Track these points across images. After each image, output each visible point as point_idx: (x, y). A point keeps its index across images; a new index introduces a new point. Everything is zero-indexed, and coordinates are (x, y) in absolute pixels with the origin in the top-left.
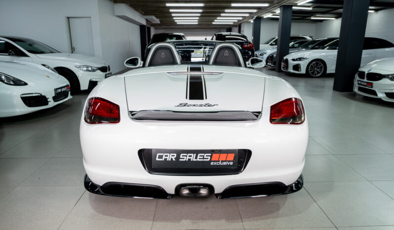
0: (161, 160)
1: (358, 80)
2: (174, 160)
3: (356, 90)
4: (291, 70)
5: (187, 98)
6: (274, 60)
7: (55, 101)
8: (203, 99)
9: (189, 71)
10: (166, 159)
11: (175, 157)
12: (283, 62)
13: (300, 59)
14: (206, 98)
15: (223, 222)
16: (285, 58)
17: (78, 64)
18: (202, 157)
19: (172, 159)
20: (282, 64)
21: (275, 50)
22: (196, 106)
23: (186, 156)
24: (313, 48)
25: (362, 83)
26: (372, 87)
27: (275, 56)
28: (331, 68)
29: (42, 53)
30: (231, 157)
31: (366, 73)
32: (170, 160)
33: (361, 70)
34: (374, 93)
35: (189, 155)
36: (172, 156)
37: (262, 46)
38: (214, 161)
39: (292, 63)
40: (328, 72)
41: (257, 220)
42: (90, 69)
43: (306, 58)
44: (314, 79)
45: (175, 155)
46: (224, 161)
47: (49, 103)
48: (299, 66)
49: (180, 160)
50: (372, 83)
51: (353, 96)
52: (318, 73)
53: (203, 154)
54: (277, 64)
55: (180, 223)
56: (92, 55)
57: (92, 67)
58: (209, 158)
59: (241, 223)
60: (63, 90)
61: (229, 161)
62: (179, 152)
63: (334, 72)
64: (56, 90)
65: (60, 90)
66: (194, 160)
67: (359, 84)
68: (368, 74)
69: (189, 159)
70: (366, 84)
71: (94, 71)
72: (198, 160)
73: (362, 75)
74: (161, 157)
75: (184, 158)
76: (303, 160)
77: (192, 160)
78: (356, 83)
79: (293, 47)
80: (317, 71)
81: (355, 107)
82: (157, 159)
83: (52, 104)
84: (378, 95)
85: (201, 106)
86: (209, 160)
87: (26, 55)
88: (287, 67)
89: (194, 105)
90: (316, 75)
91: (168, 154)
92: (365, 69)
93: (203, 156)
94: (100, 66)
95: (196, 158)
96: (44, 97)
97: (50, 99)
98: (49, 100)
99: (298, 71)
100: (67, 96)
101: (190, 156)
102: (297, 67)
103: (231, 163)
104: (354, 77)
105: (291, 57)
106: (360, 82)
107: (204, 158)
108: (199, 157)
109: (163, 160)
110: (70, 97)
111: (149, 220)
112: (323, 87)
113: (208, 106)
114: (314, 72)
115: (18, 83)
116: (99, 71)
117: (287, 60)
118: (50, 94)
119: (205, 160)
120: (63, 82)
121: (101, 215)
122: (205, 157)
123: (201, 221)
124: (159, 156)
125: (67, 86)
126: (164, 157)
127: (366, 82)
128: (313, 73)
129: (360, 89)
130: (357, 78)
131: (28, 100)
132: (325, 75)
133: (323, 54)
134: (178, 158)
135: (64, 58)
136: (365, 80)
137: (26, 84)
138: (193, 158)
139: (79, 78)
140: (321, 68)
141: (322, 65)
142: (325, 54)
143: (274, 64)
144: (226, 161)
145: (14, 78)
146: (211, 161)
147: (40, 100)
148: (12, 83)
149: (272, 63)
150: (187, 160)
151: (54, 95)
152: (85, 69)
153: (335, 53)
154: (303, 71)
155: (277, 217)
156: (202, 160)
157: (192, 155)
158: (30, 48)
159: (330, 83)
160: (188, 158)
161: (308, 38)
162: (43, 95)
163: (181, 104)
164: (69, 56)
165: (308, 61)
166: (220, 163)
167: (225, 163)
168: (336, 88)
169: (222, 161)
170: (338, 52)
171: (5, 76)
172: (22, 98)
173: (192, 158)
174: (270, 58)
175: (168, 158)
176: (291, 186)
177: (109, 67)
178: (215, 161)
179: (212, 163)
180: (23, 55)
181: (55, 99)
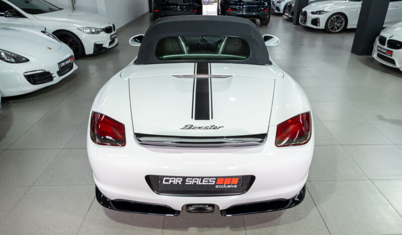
0: (168, 183)
1: (378, 46)
2: (180, 183)
3: (375, 56)
4: (309, 24)
5: (192, 118)
6: (292, 10)
7: (60, 76)
8: (208, 119)
9: (196, 74)
10: (172, 183)
11: (181, 181)
12: (302, 14)
13: (320, 12)
14: (212, 118)
15: (227, 230)
16: (304, 10)
17: (80, 26)
18: (207, 181)
19: (178, 183)
20: (301, 16)
22: (202, 129)
23: (192, 180)
25: (382, 50)
26: (391, 56)
27: (293, 5)
28: (353, 23)
30: (236, 181)
31: (388, 39)
32: (176, 183)
33: (383, 34)
34: (393, 62)
35: (194, 179)
36: (178, 180)
38: (218, 185)
39: (311, 17)
40: (349, 27)
41: (259, 228)
42: (94, 31)
43: (327, 12)
44: (333, 36)
45: (181, 179)
46: (228, 185)
47: (54, 79)
48: (318, 20)
49: (186, 183)
50: (392, 52)
51: (371, 63)
52: (338, 28)
54: (295, 14)
57: (96, 29)
58: (214, 182)
59: (244, 232)
60: (67, 62)
61: (233, 185)
63: (355, 27)
64: (59, 64)
65: (63, 64)
66: (199, 183)
67: (378, 50)
68: (389, 40)
69: (195, 183)
70: (385, 51)
71: (98, 32)
72: (203, 183)
73: (383, 40)
74: (167, 181)
77: (197, 184)
78: (375, 48)
80: (337, 26)
81: (371, 76)
82: (164, 183)
83: (57, 79)
84: (397, 64)
85: (206, 128)
86: (213, 184)
87: (24, 17)
88: (305, 21)
89: (200, 128)
90: (335, 30)
91: (175, 179)
92: (387, 34)
93: (209, 180)
94: (104, 27)
95: (202, 182)
96: (48, 73)
97: (55, 74)
98: (53, 75)
99: (317, 26)
100: (72, 67)
102: (315, 22)
103: (236, 186)
104: (374, 41)
105: (308, 9)
106: (379, 49)
107: (209, 182)
108: (204, 181)
109: (170, 183)
110: (75, 67)
111: (159, 228)
113: (214, 128)
114: (334, 27)
115: (19, 59)
116: (103, 32)
117: (305, 14)
118: (54, 70)
119: (210, 184)
120: (66, 52)
122: (210, 181)
124: (166, 180)
125: (71, 57)
126: (170, 181)
127: (387, 50)
128: (332, 28)
129: (379, 55)
130: (377, 43)
131: (32, 78)
132: (346, 30)
133: (345, 6)
134: (184, 181)
136: (386, 47)
137: (27, 60)
138: (198, 182)
139: (82, 41)
140: (341, 23)
141: (343, 19)
143: (292, 14)
144: (230, 185)
145: (15, 54)
146: (215, 184)
147: (45, 76)
148: (13, 60)
149: (289, 13)
150: (193, 184)
151: (58, 70)
152: (88, 31)
153: (358, 5)
154: (322, 26)
155: (278, 225)
156: (207, 184)
157: (198, 179)
158: (27, 6)
159: (349, 41)
160: (194, 182)
162: (47, 71)
163: (186, 126)
164: (69, 16)
165: (328, 15)
166: (225, 186)
167: (229, 186)
168: (355, 50)
169: (226, 185)
170: (362, 4)
171: (5, 53)
172: (25, 76)
173: (197, 182)
174: (288, 7)
175: (174, 182)
177: (114, 27)
178: (220, 185)
179: (217, 187)
180: (20, 15)
181: (60, 73)
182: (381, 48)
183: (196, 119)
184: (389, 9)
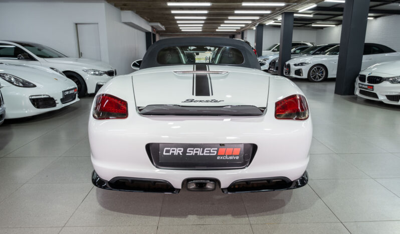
0: (168, 154)
1: (359, 84)
2: (181, 154)
3: (357, 93)
4: (293, 75)
5: (193, 94)
6: (276, 66)
7: (63, 103)
8: (209, 95)
9: (195, 70)
10: (173, 154)
11: (182, 151)
12: (286, 67)
13: (302, 64)
14: (212, 95)
16: (287, 63)
17: (86, 68)
18: (209, 152)
19: (179, 153)
20: (285, 69)
21: (277, 56)
23: (193, 150)
24: (314, 54)
25: (363, 86)
26: (373, 90)
27: (277, 61)
28: (333, 73)
29: (50, 57)
30: (237, 151)
31: (367, 76)
32: (177, 154)
33: (361, 73)
34: (375, 96)
35: (196, 149)
36: (179, 150)
37: (264, 53)
38: (220, 156)
39: (293, 68)
40: (329, 76)
41: (263, 215)
42: (97, 73)
43: (308, 64)
44: (316, 83)
45: (182, 149)
46: (230, 156)
47: (57, 105)
48: (301, 71)
49: (187, 154)
50: (373, 86)
51: (355, 99)
52: (320, 77)
53: (210, 149)
54: (280, 69)
55: (187, 218)
56: (99, 60)
57: (99, 71)
58: (216, 152)
59: (247, 219)
60: (71, 92)
61: (235, 156)
62: (186, 146)
63: (335, 77)
64: (64, 92)
65: (67, 93)
66: (201, 154)
67: (360, 87)
68: (368, 77)
69: (196, 154)
70: (367, 87)
71: (101, 74)
72: (205, 154)
73: (363, 78)
74: (168, 151)
75: (191, 152)
76: (308, 156)
77: (198, 154)
78: (357, 86)
79: (295, 53)
80: (319, 76)
81: (356, 109)
82: (164, 154)
83: (60, 106)
84: (379, 98)
85: (207, 101)
86: (215, 154)
87: (35, 60)
88: (289, 72)
89: (201, 101)
90: (317, 79)
91: (175, 149)
92: (366, 73)
93: (210, 150)
94: (107, 70)
95: (203, 152)
96: (52, 99)
97: (58, 101)
98: (56, 102)
99: (300, 75)
100: (74, 99)
101: (196, 151)
102: (298, 72)
103: (237, 158)
104: (354, 81)
105: (291, 62)
106: (361, 86)
107: (210, 153)
108: (205, 151)
109: (170, 154)
110: (77, 99)
111: (156, 216)
112: (325, 91)
113: (215, 102)
114: (315, 77)
115: (26, 85)
116: (106, 75)
117: (289, 66)
118: (58, 96)
119: (211, 154)
120: (71, 85)
121: (108, 211)
122: (212, 151)
123: (207, 216)
124: (166, 150)
125: (75, 89)
126: (171, 152)
127: (368, 86)
128: (314, 78)
129: (361, 92)
130: (358, 81)
131: (37, 102)
132: (327, 80)
133: (324, 59)
134: (185, 152)
135: (72, 62)
136: (366, 83)
137: (35, 86)
138: (200, 153)
139: (86, 82)
140: (322, 73)
141: (323, 69)
142: (326, 59)
143: (277, 69)
144: (232, 156)
145: (23, 80)
146: (217, 155)
147: (48, 101)
148: (21, 85)
149: (274, 68)
150: (194, 154)
151: (62, 97)
152: (92, 73)
153: (336, 58)
154: (305, 75)
155: (283, 213)
156: (209, 154)
157: (199, 149)
158: (39, 53)
159: (332, 87)
160: (195, 152)
161: (309, 44)
162: (51, 97)
163: (188, 100)
164: (76, 61)
165: (310, 66)
166: (227, 158)
167: (231, 158)
168: (337, 92)
169: (228, 156)
170: (339, 57)
171: (15, 78)
172: (30, 99)
173: (198, 152)
174: (273, 64)
175: (175, 152)
176: (296, 182)
177: (116, 72)
178: (222, 156)
179: (218, 158)
180: (32, 59)
181: (63, 101)
182: (362, 84)
183: (197, 95)
184: (363, 61)
